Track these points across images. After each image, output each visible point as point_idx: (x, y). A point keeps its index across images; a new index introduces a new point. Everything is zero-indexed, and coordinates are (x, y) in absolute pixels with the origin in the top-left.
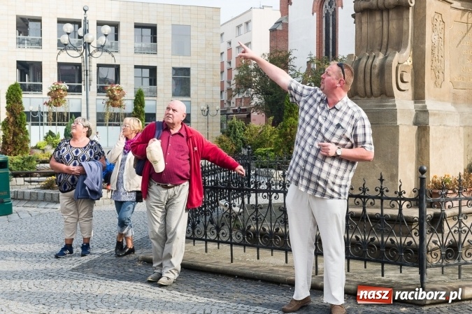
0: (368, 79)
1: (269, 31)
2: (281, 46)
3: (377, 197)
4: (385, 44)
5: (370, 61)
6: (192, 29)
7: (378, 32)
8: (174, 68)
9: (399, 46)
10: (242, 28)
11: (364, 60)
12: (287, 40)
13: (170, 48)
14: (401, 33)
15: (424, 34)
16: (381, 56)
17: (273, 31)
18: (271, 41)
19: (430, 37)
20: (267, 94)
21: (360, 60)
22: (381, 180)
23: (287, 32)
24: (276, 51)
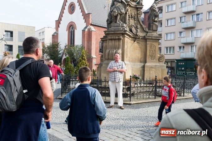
0: (112, 56)
1: (52, 36)
2: (56, 40)
3: (104, 82)
4: (115, 47)
5: (112, 51)
6: (25, 33)
7: (113, 45)
8: (19, 46)
9: (119, 48)
10: (41, 34)
11: (111, 51)
12: (58, 39)
13: (18, 39)
14: (119, 45)
15: (124, 46)
16: (115, 51)
17: (53, 35)
18: (52, 39)
19: (126, 46)
20: (51, 55)
21: (110, 51)
22: (105, 78)
23: (58, 36)
24: (55, 42)
